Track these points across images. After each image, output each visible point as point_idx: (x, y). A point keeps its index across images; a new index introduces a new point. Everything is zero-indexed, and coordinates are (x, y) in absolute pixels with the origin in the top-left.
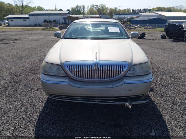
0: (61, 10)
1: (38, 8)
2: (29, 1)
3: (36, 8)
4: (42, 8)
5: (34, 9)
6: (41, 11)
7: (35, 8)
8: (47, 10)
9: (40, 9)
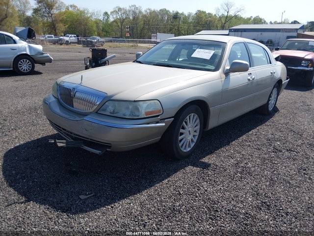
0: (295, 22)
1: (255, 18)
2: (239, 9)
3: (252, 19)
4: (261, 19)
5: (247, 21)
6: (259, 24)
7: (249, 19)
8: (271, 23)
9: (257, 21)
